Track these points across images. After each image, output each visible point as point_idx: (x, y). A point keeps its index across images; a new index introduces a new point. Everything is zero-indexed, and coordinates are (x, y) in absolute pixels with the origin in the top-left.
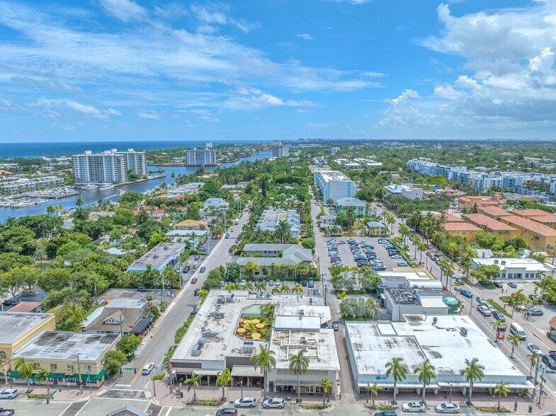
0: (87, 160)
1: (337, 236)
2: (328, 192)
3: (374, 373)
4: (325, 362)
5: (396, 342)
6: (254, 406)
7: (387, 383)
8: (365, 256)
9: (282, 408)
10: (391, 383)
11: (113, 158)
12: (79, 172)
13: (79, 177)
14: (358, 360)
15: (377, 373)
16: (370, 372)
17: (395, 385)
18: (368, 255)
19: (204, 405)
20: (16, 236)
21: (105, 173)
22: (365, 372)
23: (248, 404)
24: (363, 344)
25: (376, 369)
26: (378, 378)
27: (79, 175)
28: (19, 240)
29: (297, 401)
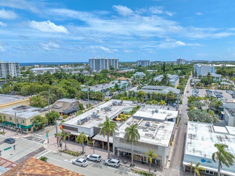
0: (95, 61)
1: (200, 88)
2: (200, 71)
3: (200, 156)
4: (158, 139)
5: (227, 138)
6: (98, 162)
7: (211, 167)
8: (216, 96)
9: (117, 167)
10: (216, 168)
11: (104, 60)
12: (91, 66)
13: (91, 68)
14: (189, 145)
15: (203, 156)
16: (197, 154)
17: (219, 170)
18: (217, 96)
19: (69, 154)
20: (48, 78)
21: (101, 66)
22: (192, 154)
23: (94, 159)
24: (197, 135)
25: (203, 154)
26: (203, 160)
27: (91, 67)
28: (48, 79)
29: (131, 166)
